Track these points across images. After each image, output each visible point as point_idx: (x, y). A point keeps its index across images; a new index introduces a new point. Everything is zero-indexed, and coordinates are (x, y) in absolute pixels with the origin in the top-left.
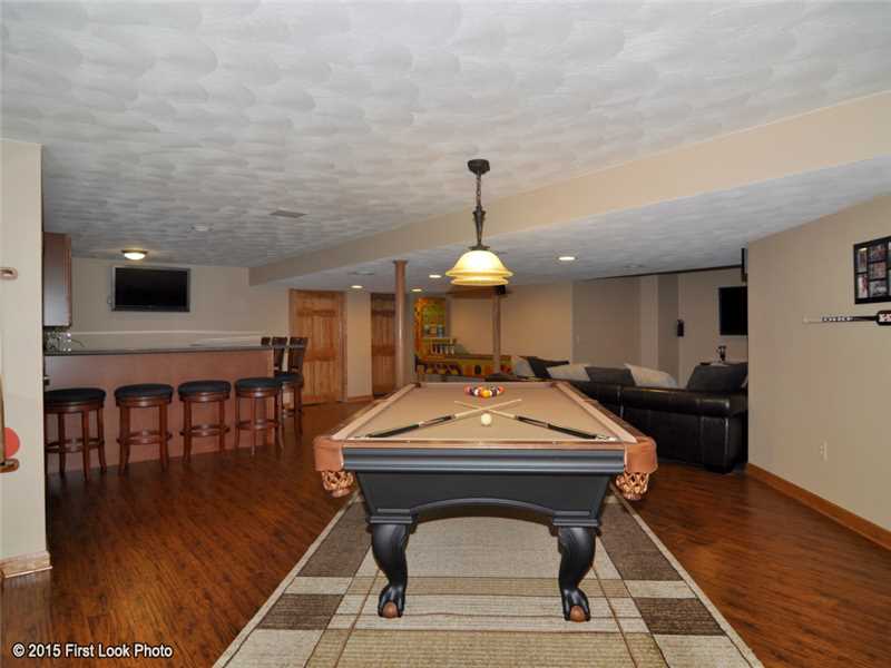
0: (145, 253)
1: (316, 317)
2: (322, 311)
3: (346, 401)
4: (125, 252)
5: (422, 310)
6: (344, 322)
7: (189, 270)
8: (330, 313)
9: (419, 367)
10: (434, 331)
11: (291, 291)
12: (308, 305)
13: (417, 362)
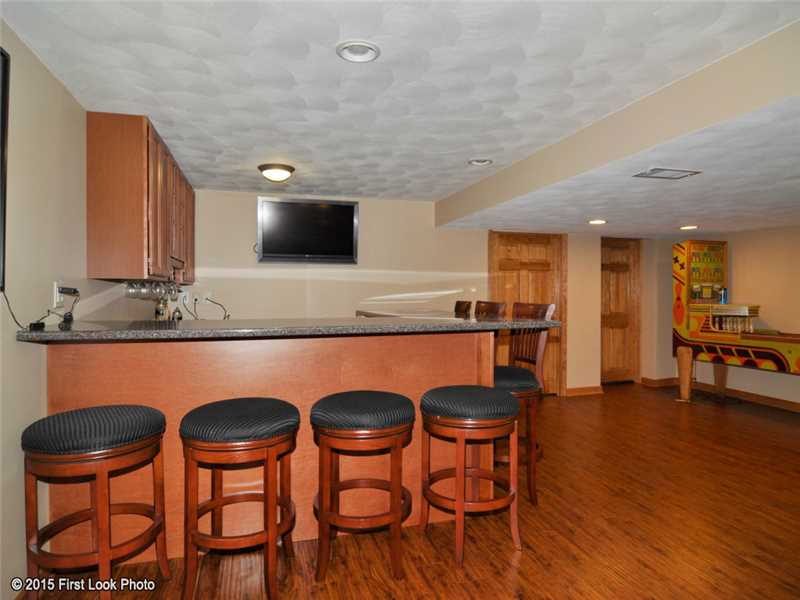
0: (291, 169)
1: (524, 273)
2: (532, 264)
3: (564, 394)
4: (263, 168)
5: (690, 260)
6: (563, 280)
7: (357, 203)
8: (544, 267)
9: (681, 349)
10: (707, 293)
11: (492, 233)
12: (514, 255)
13: (678, 341)
